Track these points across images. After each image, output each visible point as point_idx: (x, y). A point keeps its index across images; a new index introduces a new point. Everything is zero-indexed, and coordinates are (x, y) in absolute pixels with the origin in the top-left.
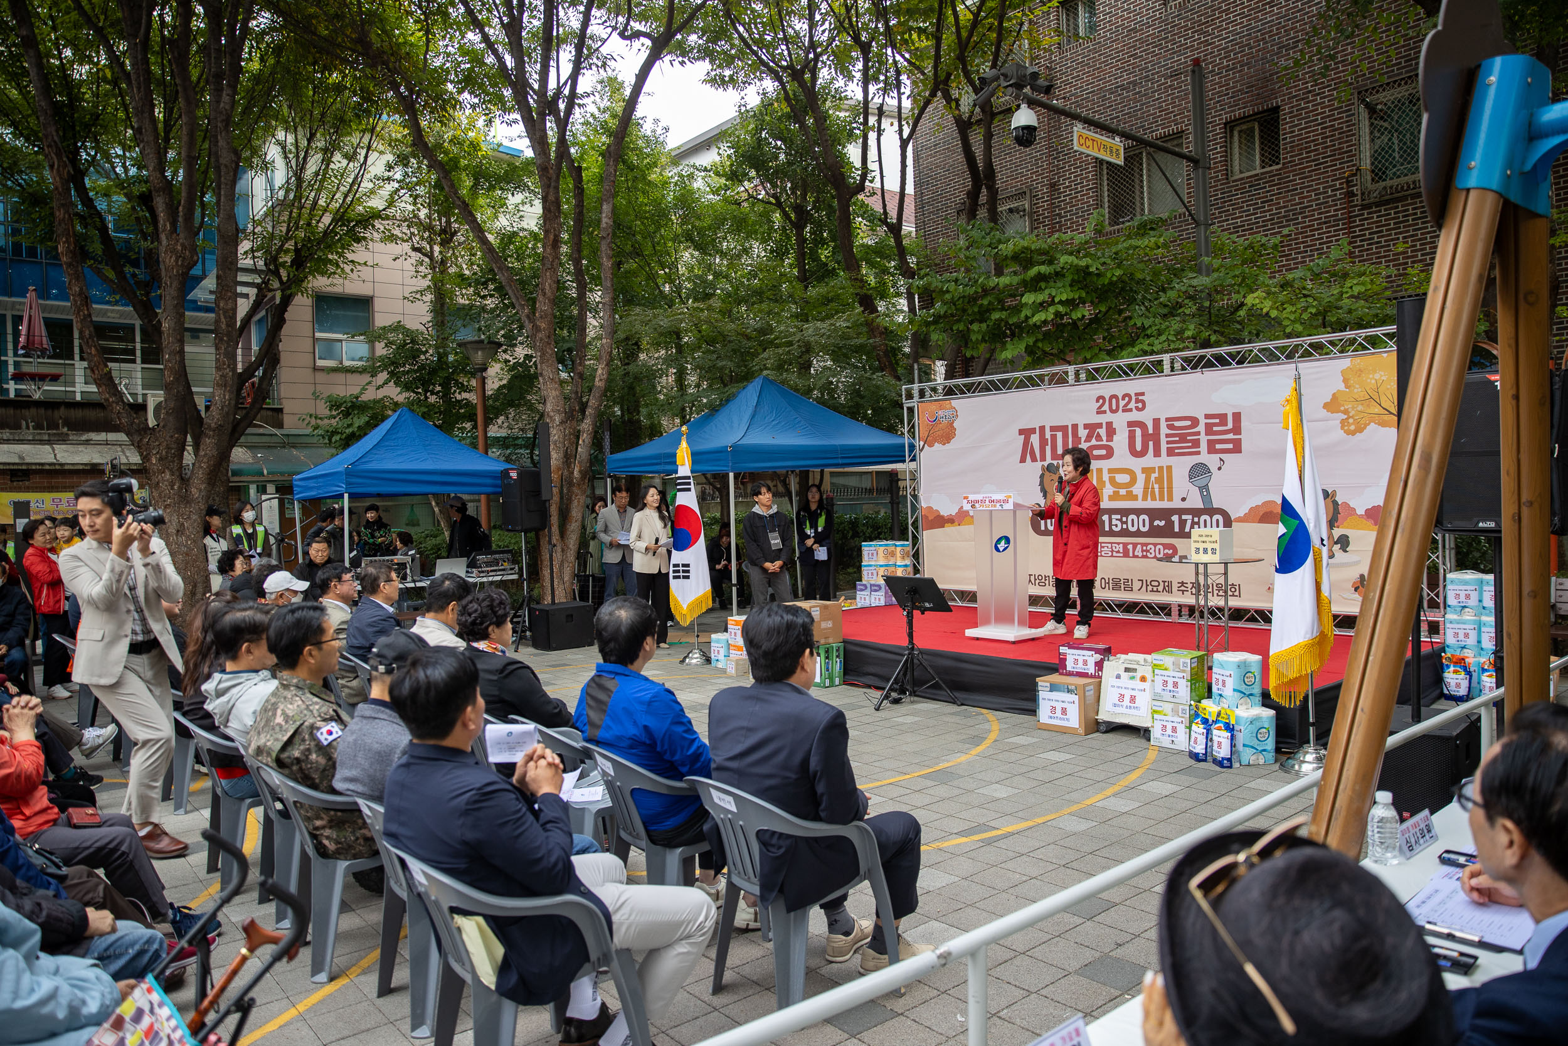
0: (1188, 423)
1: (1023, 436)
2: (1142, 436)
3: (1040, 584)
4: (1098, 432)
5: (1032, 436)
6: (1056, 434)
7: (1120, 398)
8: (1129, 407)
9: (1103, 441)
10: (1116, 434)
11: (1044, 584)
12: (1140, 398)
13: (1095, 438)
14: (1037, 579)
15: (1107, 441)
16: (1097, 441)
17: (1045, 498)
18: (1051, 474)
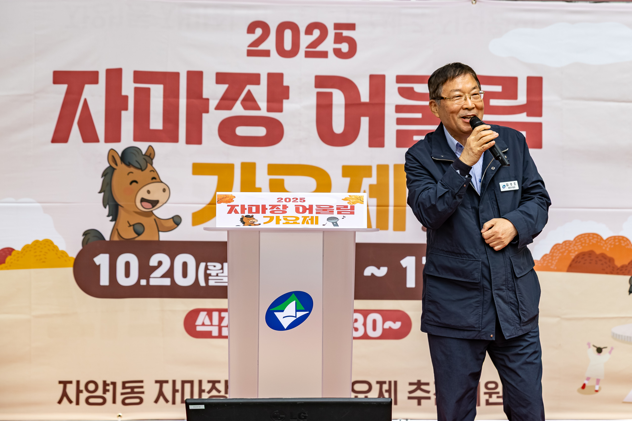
1: (64, 87)
2: (347, 106)
3: (91, 400)
4: (249, 92)
5: (87, 87)
6: (149, 89)
7: (302, 30)
8: (320, 48)
9: (258, 109)
10: (288, 98)
11: (100, 401)
12: (346, 33)
13: (242, 103)
14: (81, 392)
15: (269, 110)
16: (246, 108)
17: (114, 219)
18: (132, 169)
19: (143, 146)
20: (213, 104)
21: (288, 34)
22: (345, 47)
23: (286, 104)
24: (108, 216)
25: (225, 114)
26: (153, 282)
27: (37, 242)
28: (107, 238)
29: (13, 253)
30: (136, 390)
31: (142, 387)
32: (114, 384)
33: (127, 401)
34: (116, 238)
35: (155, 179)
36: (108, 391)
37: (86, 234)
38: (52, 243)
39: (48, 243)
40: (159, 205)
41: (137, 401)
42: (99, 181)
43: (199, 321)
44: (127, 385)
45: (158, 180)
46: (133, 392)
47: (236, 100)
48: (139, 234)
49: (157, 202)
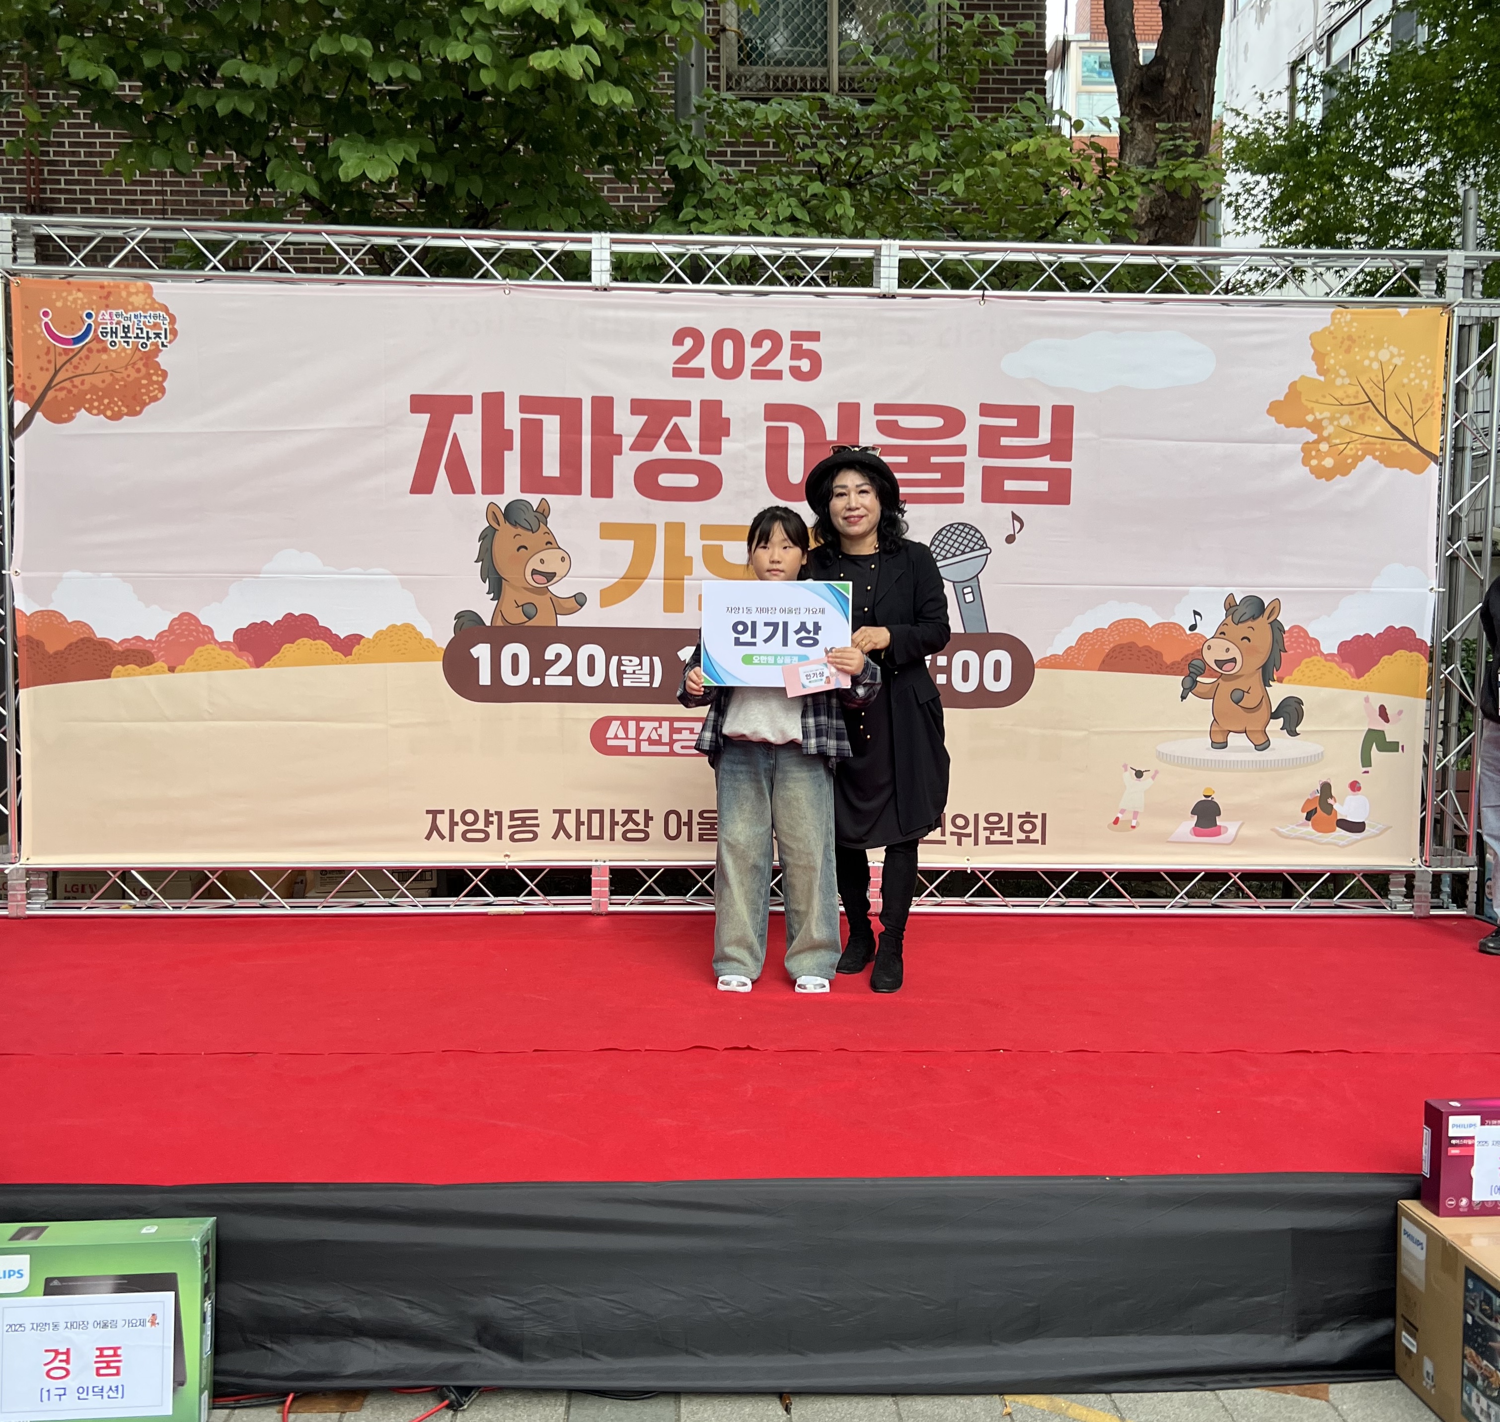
0: (936, 422)
1: (426, 417)
2: (807, 446)
3: (469, 835)
4: (676, 425)
5: (458, 419)
6: (541, 421)
7: (748, 340)
8: (772, 366)
9: (689, 450)
10: (728, 435)
11: (482, 836)
12: (806, 345)
13: (665, 441)
14: (457, 824)
15: (701, 452)
16: (671, 448)
17: (497, 597)
18: (519, 530)
19: (534, 500)
20: (627, 442)
21: (728, 347)
22: (805, 365)
23: (726, 443)
24: (488, 593)
25: (644, 456)
26: (549, 681)
27: (394, 626)
28: (488, 623)
29: (362, 641)
30: (528, 822)
31: (536, 818)
32: (499, 814)
33: (517, 836)
34: (500, 623)
35: (551, 543)
36: (492, 823)
37: (459, 616)
38: (414, 628)
39: (409, 628)
40: (556, 579)
41: (531, 836)
42: (475, 547)
43: (610, 734)
44: (516, 816)
45: (554, 545)
46: (524, 825)
47: (659, 437)
48: (530, 619)
49: (554, 575)
